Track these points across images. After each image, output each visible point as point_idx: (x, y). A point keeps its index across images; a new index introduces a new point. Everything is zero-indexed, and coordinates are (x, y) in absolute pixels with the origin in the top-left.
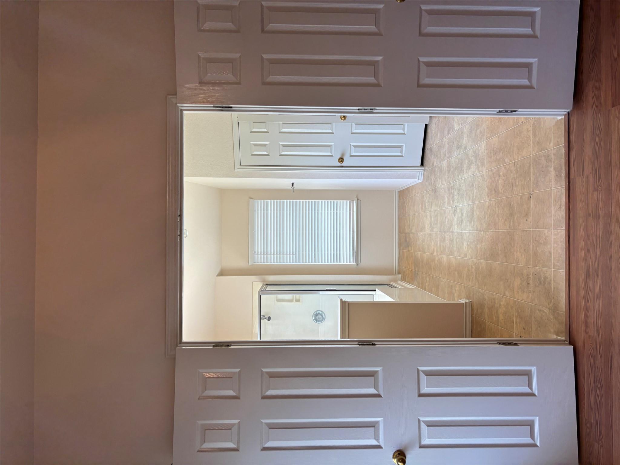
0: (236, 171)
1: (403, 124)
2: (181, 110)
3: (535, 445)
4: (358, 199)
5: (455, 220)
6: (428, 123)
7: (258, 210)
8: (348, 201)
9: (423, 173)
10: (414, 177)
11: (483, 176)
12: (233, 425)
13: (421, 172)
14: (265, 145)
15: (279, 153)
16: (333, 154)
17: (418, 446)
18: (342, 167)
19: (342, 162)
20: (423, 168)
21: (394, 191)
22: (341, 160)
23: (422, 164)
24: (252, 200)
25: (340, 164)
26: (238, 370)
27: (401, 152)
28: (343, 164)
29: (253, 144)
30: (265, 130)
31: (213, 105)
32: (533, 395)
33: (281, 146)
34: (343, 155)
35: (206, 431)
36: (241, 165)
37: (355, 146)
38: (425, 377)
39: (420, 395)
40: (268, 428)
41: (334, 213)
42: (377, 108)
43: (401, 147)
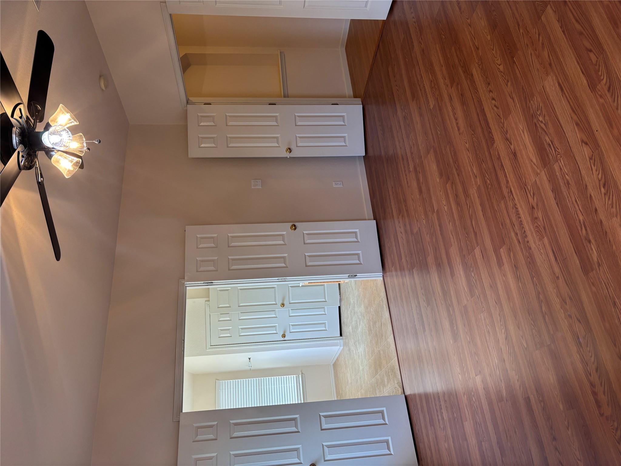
0: (207, 350)
1: (323, 308)
2: (186, 286)
3: (391, 454)
4: (302, 373)
5: (360, 362)
6: (339, 306)
7: (223, 389)
8: (295, 376)
9: (342, 342)
10: (336, 345)
11: (365, 325)
12: (213, 457)
13: (341, 341)
14: (229, 330)
15: (239, 334)
16: (277, 331)
17: (323, 460)
18: (285, 340)
19: (285, 337)
20: (342, 338)
21: (329, 364)
22: (284, 336)
23: (341, 335)
24: (218, 381)
25: (283, 339)
26: (216, 423)
27: (325, 327)
28: (285, 339)
29: (220, 329)
30: (228, 319)
31: (203, 282)
32: (386, 424)
33: (240, 329)
34: (285, 332)
35: (197, 461)
36: (211, 346)
37: (293, 325)
38: (324, 418)
39: (322, 430)
40: (234, 457)
41: (284, 387)
42: (287, 278)
43: (324, 323)
